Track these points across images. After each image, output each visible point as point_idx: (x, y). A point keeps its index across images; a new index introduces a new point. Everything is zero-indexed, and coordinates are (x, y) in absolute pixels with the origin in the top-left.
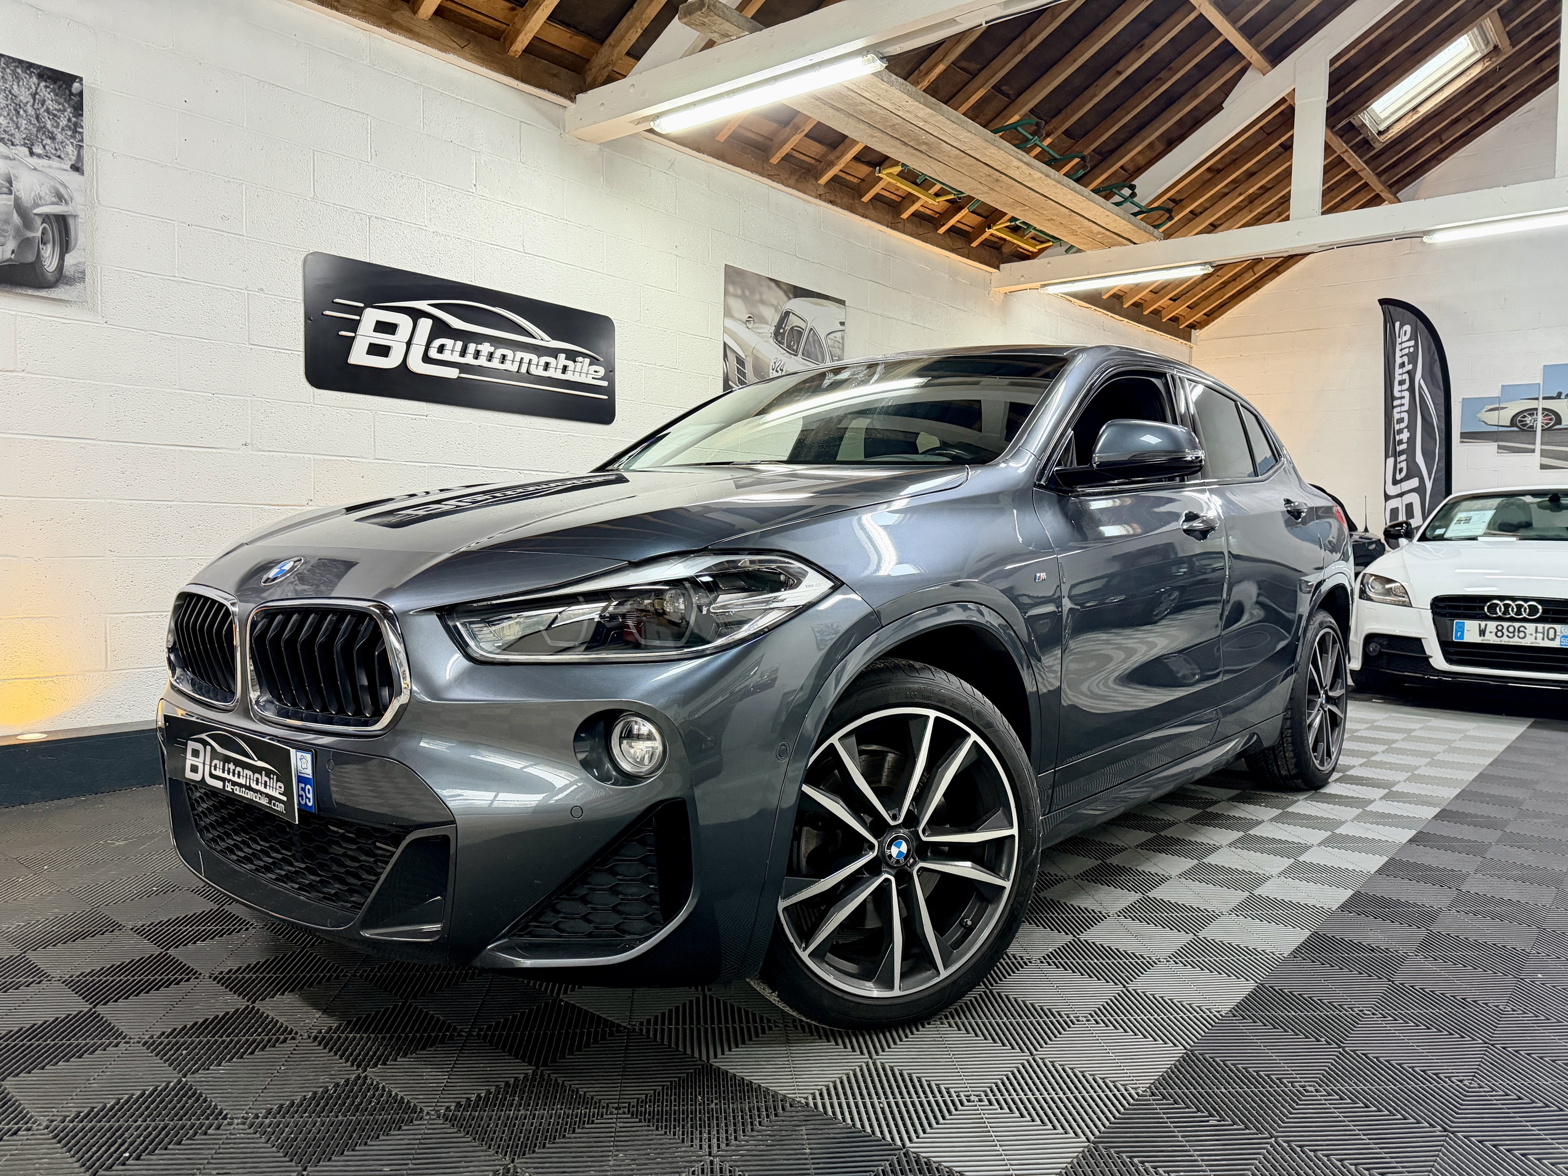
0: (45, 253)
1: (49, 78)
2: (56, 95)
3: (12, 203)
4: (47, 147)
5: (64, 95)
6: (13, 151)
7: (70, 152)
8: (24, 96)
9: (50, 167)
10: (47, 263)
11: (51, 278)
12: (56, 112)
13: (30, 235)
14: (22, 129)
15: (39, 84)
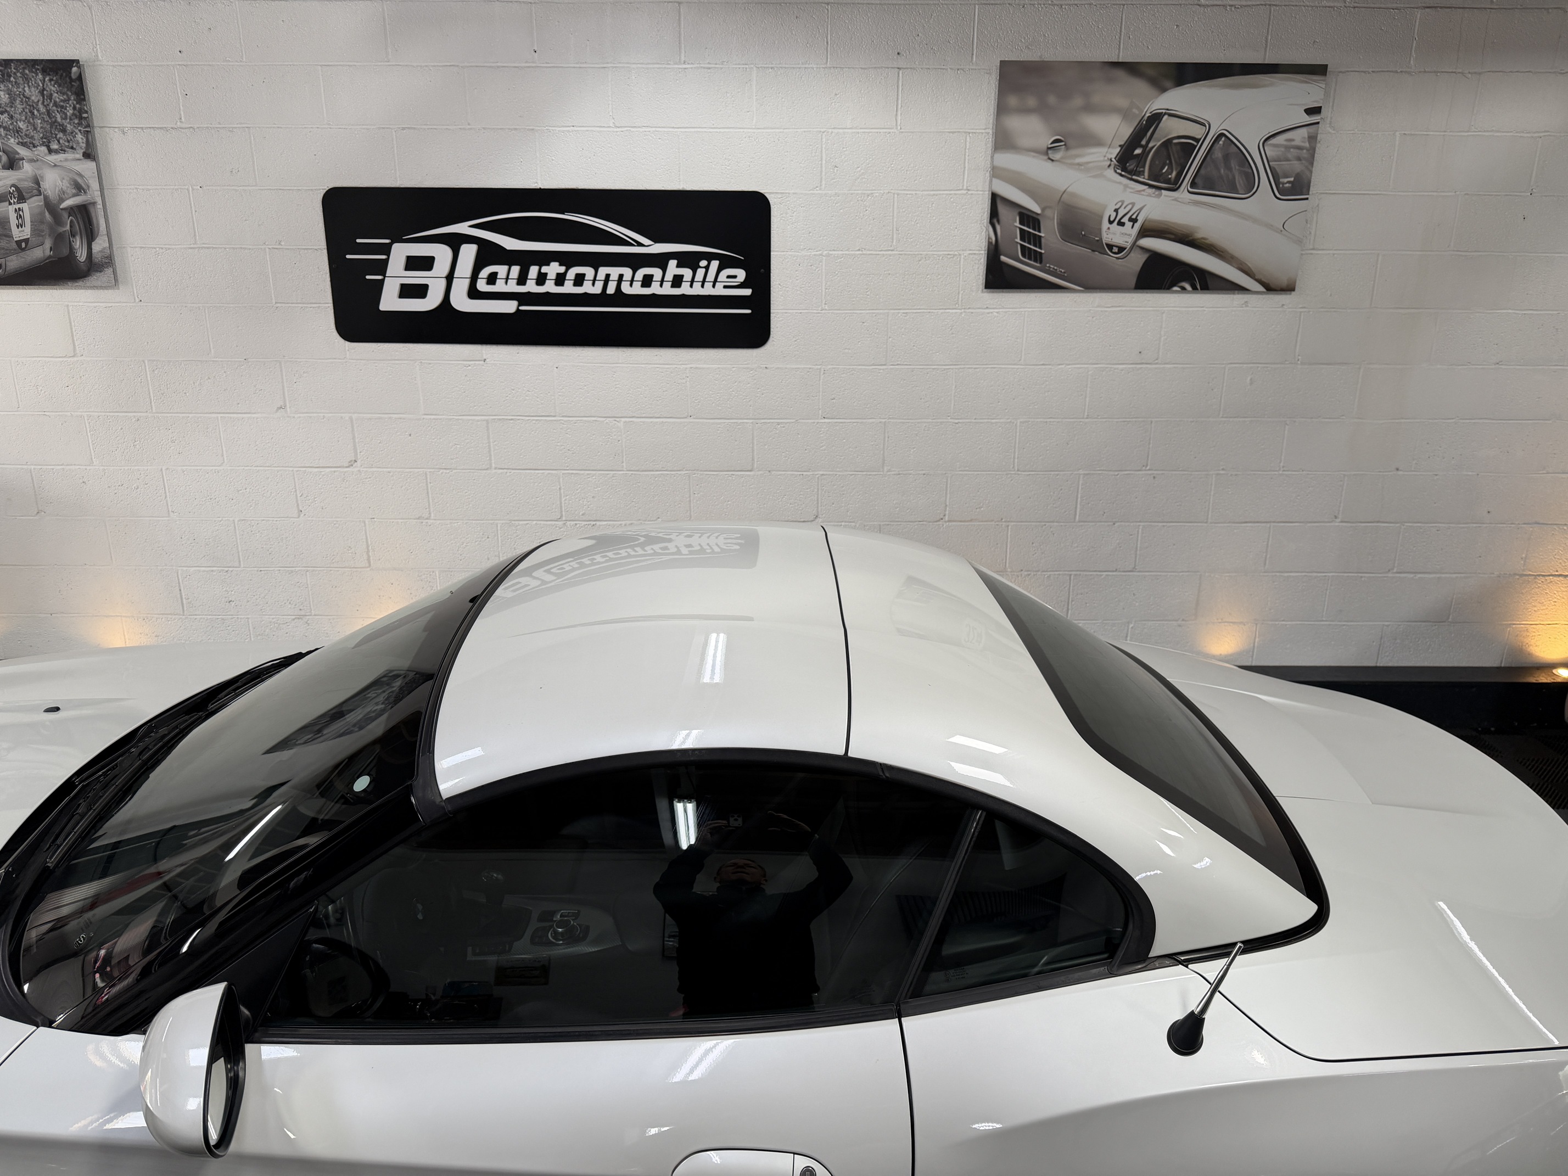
0: (76, 245)
1: (51, 70)
2: (59, 86)
3: (42, 203)
4: (61, 141)
5: (66, 83)
6: (36, 153)
7: (80, 140)
8: (35, 96)
9: (66, 160)
10: (78, 254)
11: (84, 268)
12: (62, 104)
13: (61, 230)
14: (39, 129)
15: (44, 81)
